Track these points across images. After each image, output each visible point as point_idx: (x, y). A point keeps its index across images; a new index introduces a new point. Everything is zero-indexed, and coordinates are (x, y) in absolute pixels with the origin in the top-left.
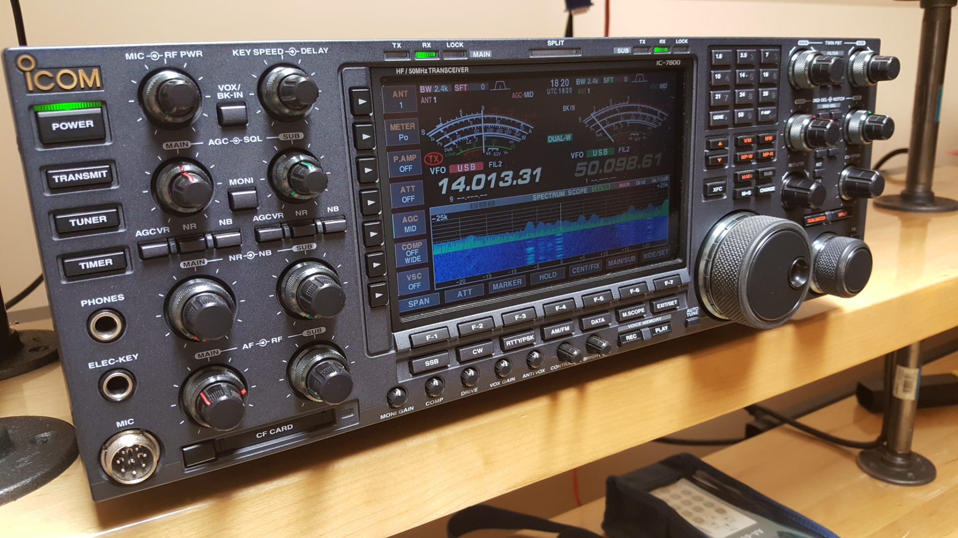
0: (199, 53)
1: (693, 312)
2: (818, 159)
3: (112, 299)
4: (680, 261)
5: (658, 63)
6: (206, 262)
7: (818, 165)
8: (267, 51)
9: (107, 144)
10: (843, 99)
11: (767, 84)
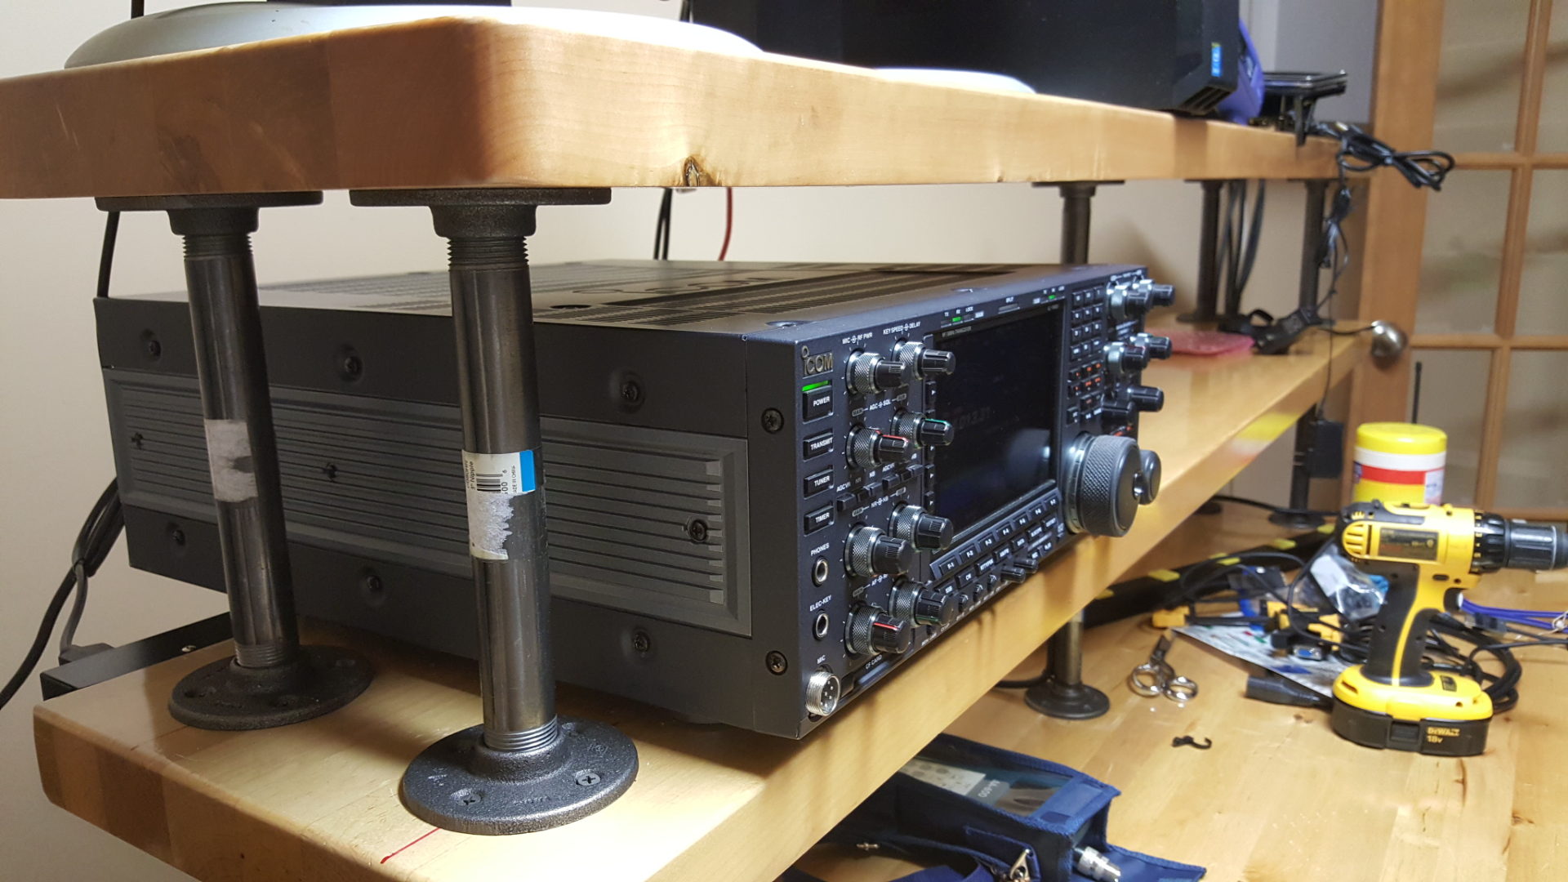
0: (869, 335)
1: (1061, 528)
2: (1118, 380)
3: (823, 548)
4: (1054, 481)
5: (1049, 309)
6: (863, 509)
7: (1118, 385)
8: (894, 329)
9: (831, 414)
10: (1129, 324)
11: (1095, 318)
